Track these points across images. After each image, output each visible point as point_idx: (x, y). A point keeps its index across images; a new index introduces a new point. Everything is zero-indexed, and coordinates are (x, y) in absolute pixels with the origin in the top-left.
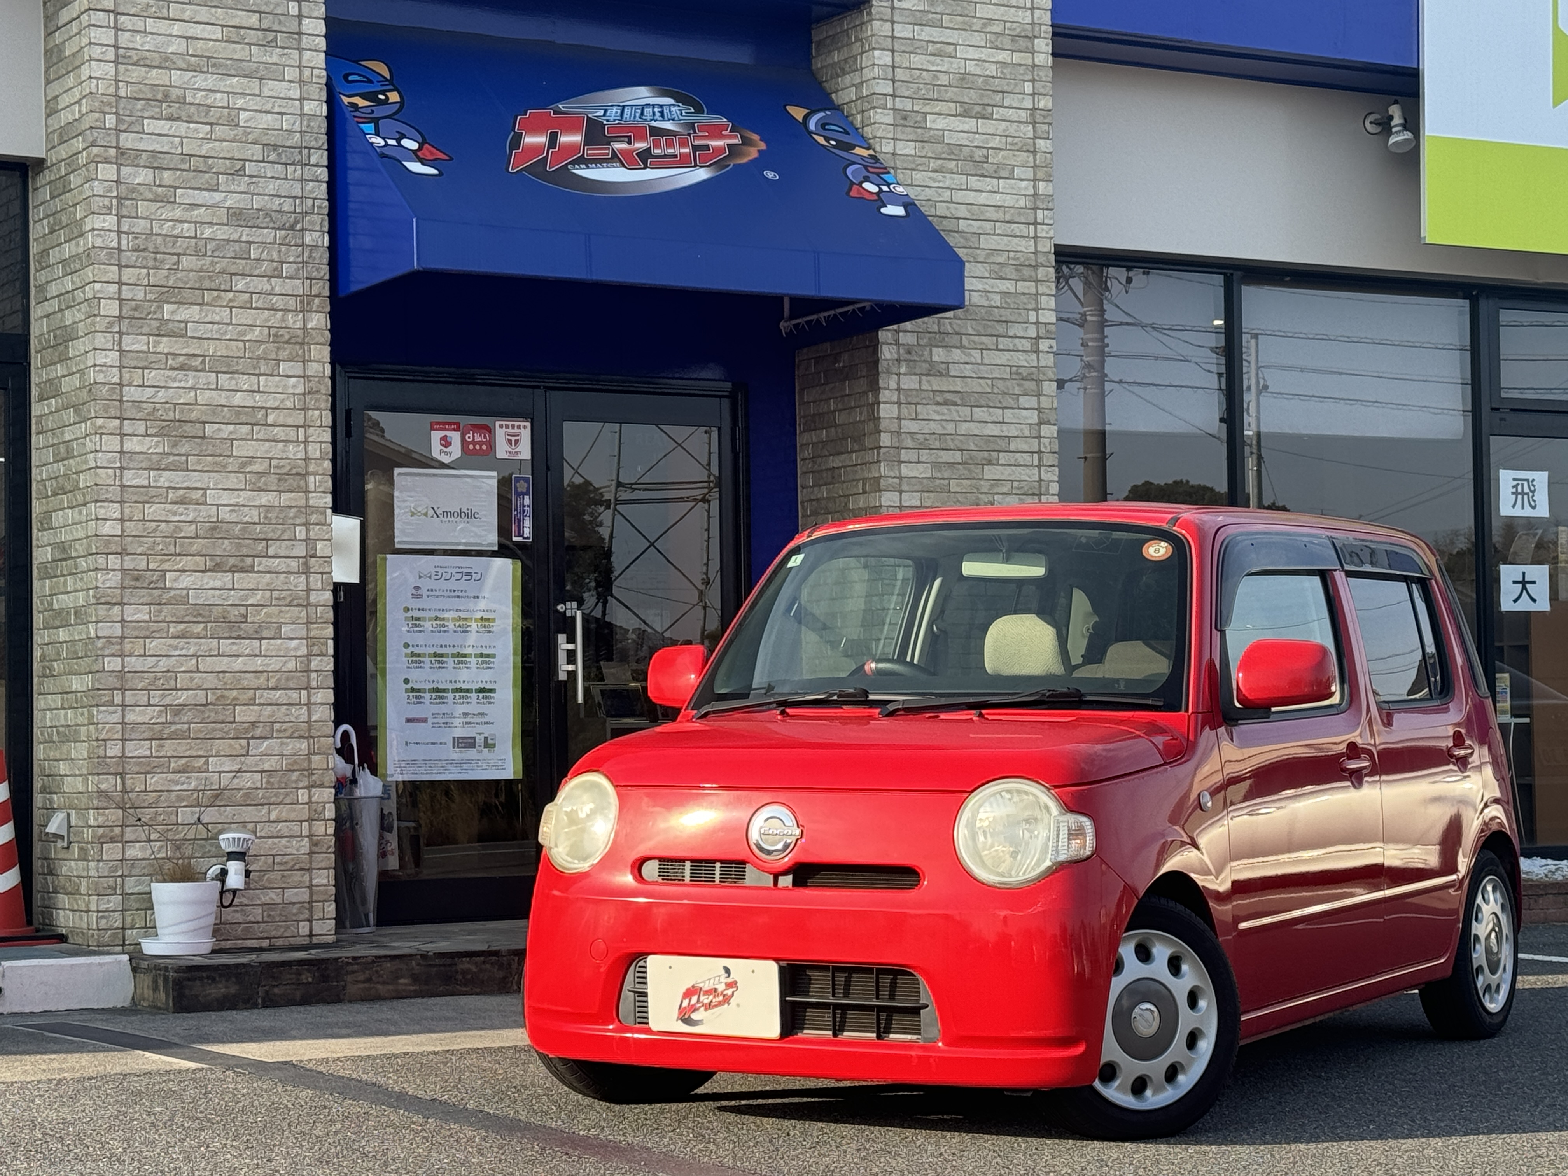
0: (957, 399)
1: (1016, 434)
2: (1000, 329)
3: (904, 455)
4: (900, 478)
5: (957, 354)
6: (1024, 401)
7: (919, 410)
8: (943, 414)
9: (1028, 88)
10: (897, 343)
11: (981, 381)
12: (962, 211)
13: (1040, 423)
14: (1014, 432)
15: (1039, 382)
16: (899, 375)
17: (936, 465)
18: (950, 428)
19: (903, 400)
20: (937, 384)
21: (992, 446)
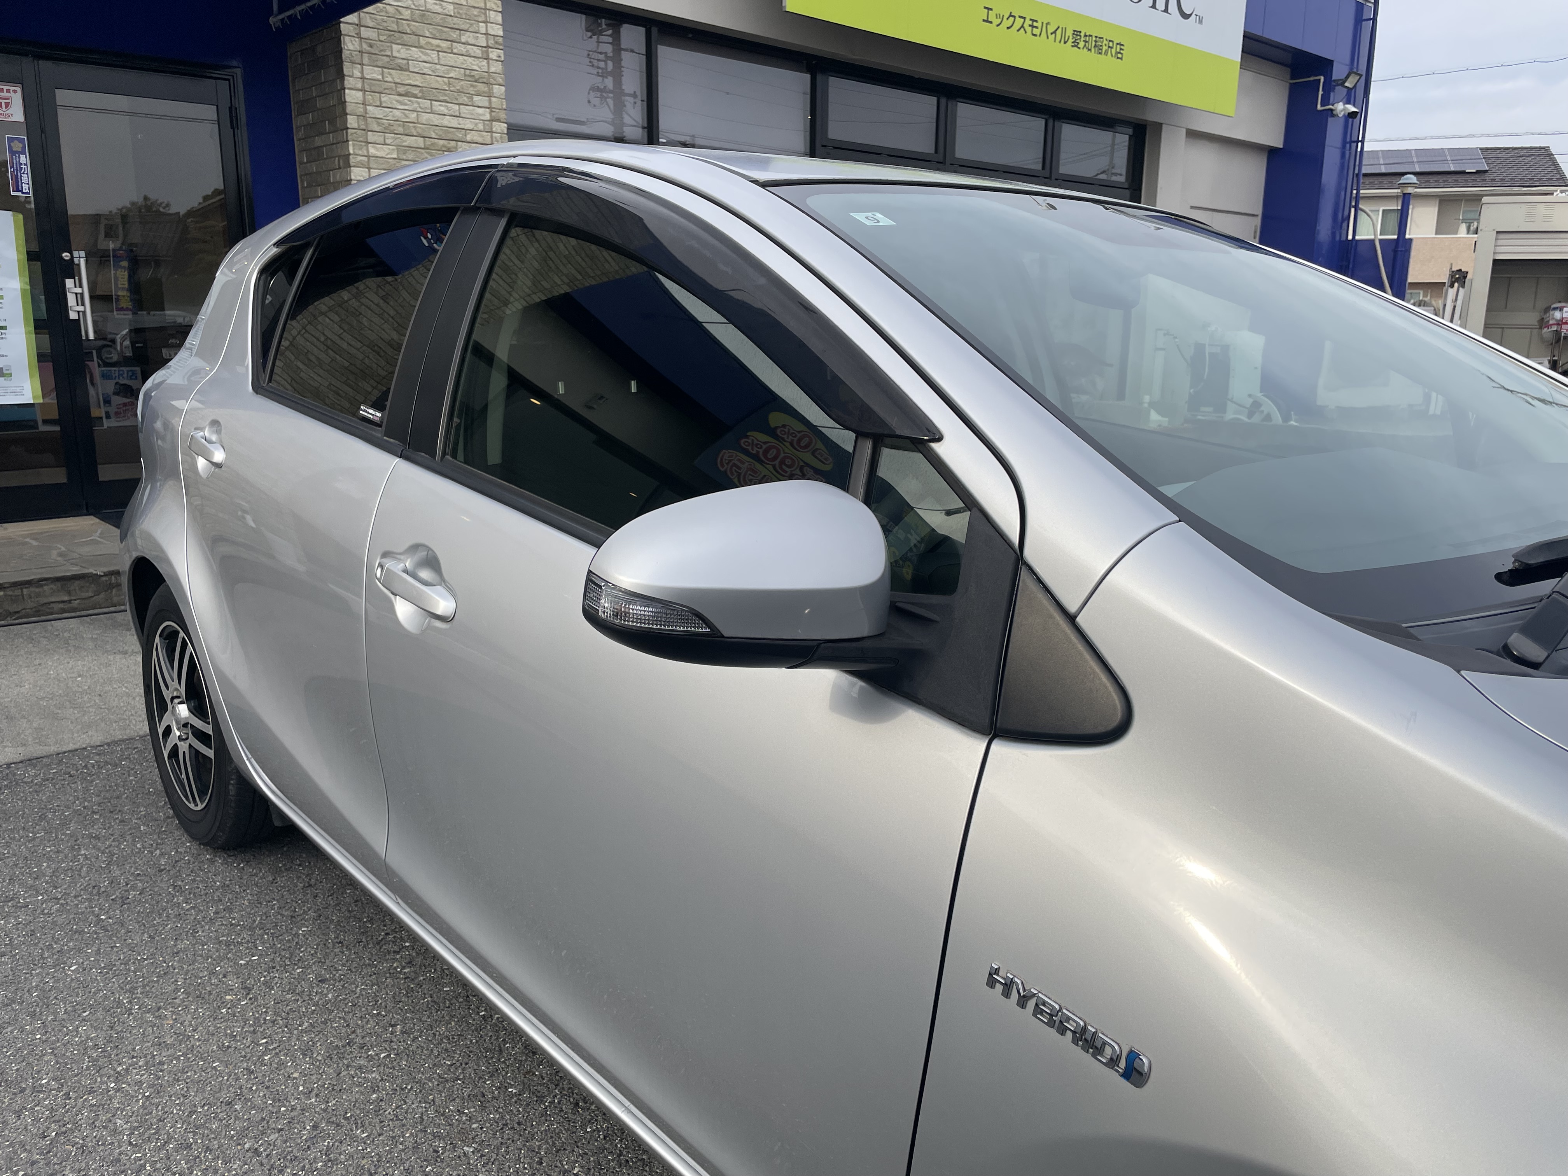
0: (416, 91)
1: (471, 127)
2: (454, 35)
3: (371, 137)
4: (368, 156)
5: (415, 53)
6: (477, 100)
7: (383, 99)
8: (406, 105)
11: (439, 79)
15: (489, 85)
16: (362, 64)
17: (401, 149)
18: (412, 117)
19: (367, 88)
20: (398, 77)
21: (450, 136)
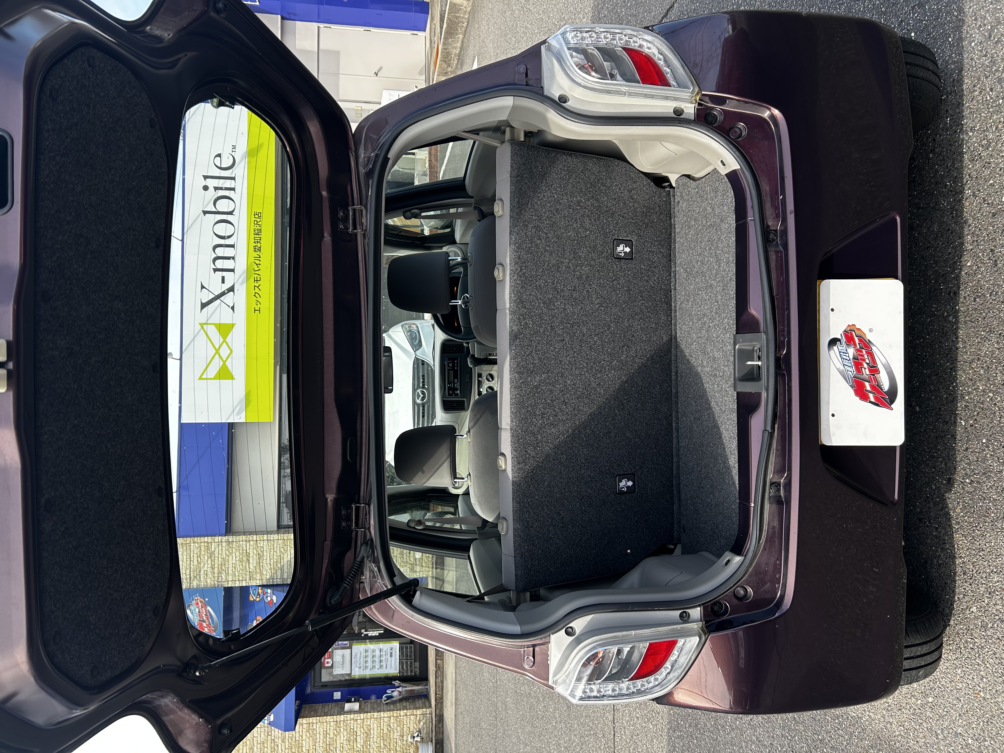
9: (241, 543)
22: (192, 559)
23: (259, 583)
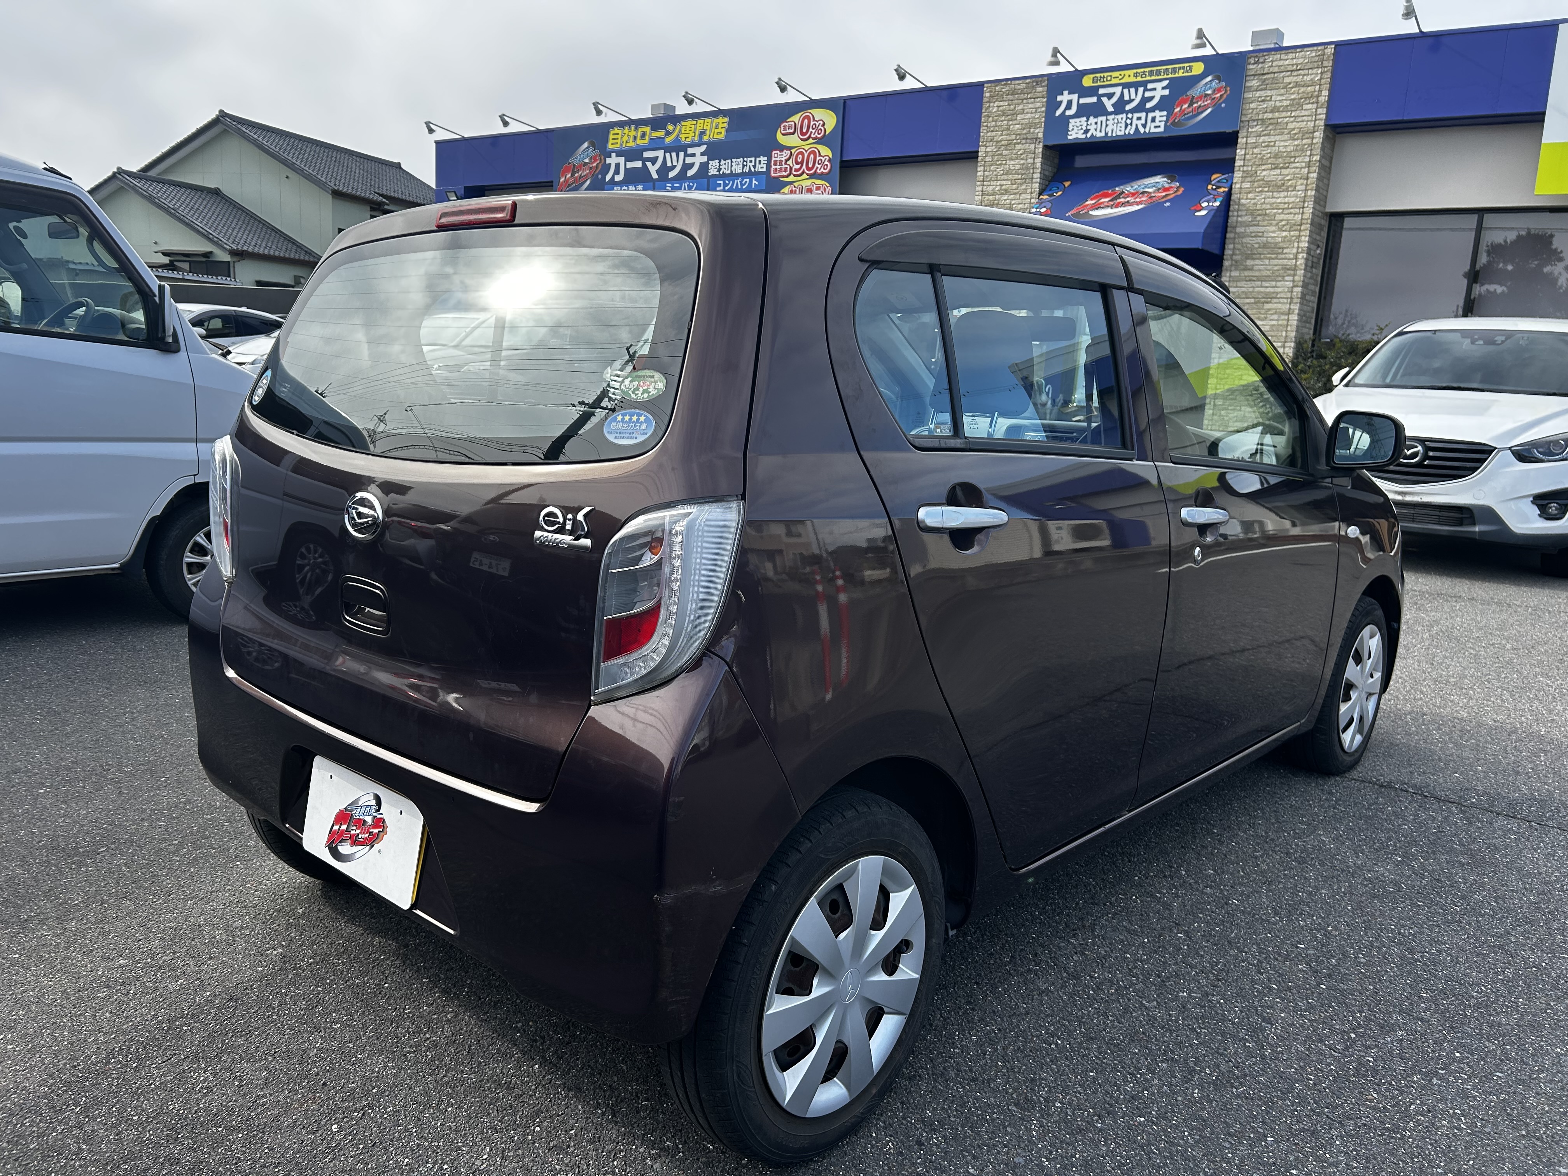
0: (1256, 279)
2: (1280, 251)
5: (1257, 262)
6: (1287, 278)
8: (1250, 285)
9: (1308, 153)
10: (1232, 259)
11: (1268, 271)
12: (1268, 206)
13: (1294, 286)
14: (1280, 290)
15: (1295, 270)
18: (1251, 290)
20: (1246, 273)
22: (1294, 73)
23: (1237, 186)
